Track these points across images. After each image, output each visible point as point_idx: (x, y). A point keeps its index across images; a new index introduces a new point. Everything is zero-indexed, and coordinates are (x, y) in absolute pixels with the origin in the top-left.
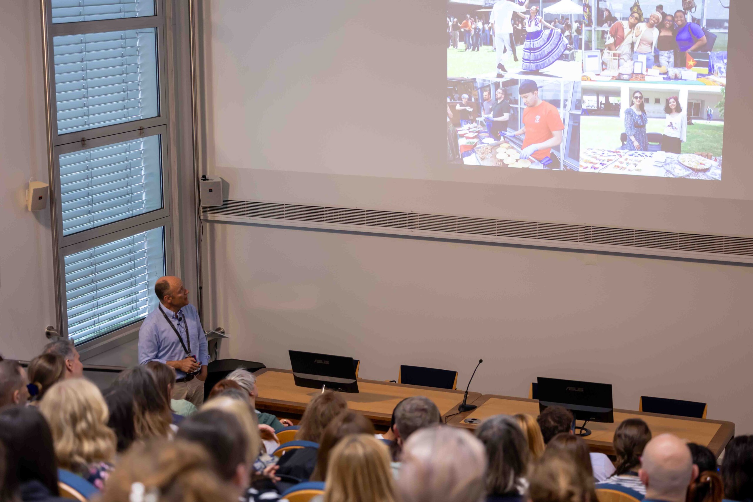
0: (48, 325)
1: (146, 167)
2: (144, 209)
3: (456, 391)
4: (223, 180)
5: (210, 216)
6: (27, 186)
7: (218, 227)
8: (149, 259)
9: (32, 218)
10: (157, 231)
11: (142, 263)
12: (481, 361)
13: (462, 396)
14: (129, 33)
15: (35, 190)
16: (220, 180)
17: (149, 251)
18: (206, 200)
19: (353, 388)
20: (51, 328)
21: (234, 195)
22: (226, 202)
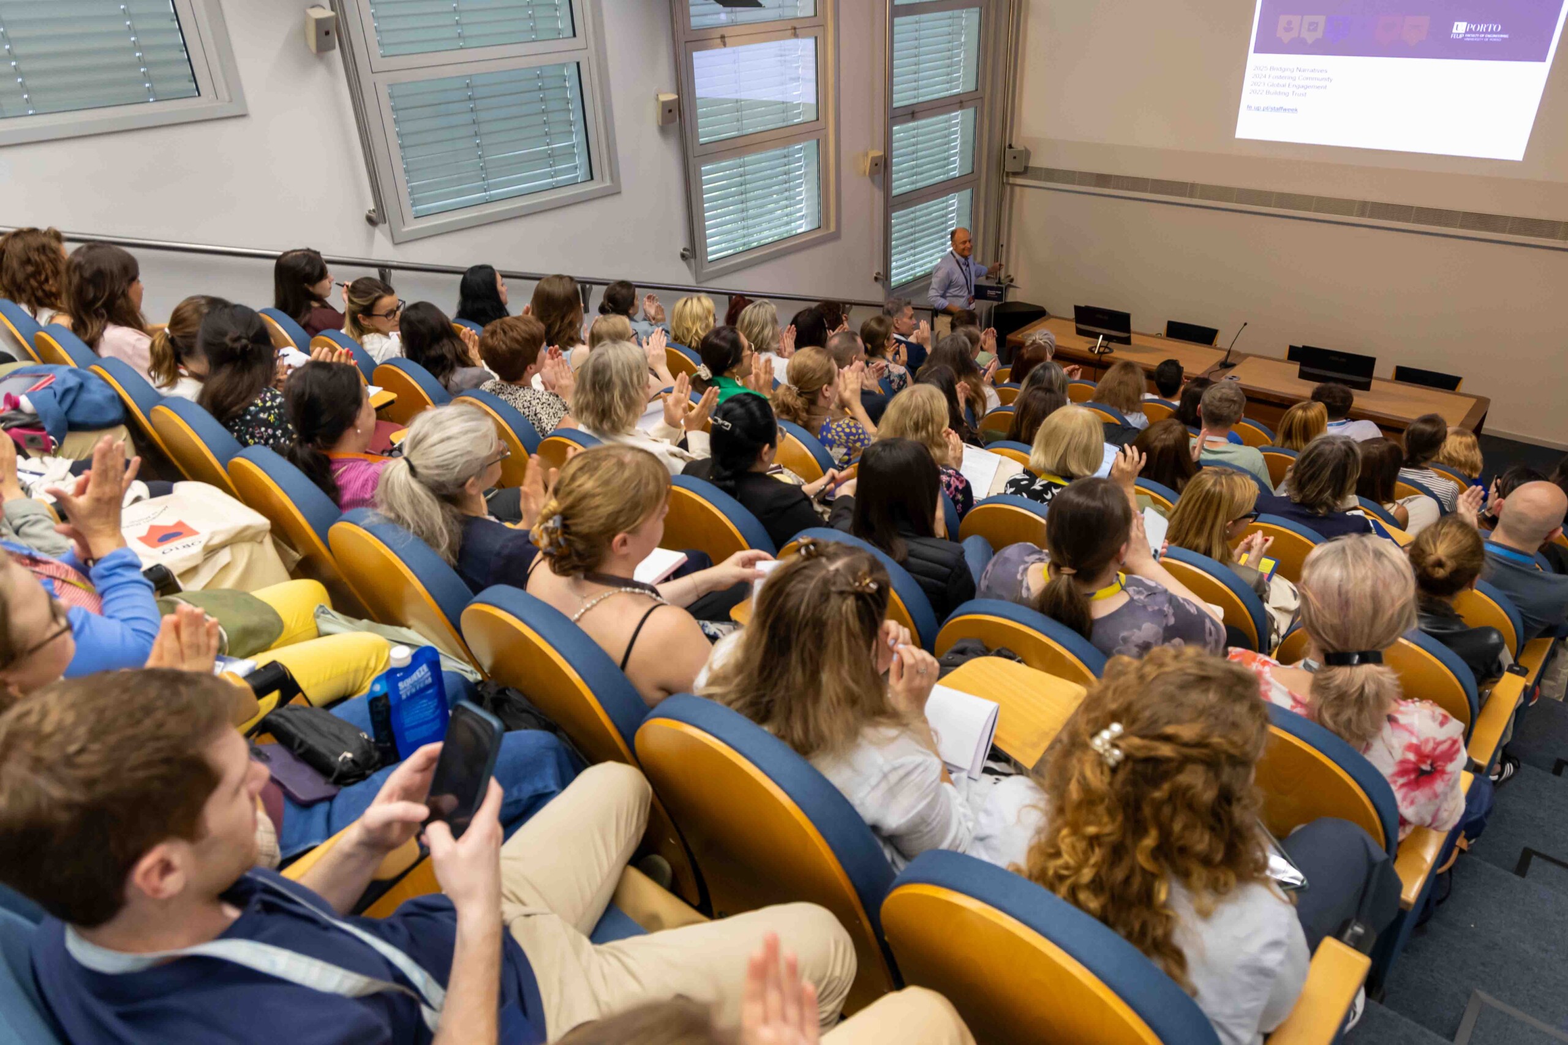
0: (876, 271)
1: (962, 136)
2: (956, 173)
3: (1216, 348)
4: (1026, 150)
5: (1012, 180)
6: (867, 155)
7: (1017, 189)
8: (958, 216)
9: (868, 180)
10: (967, 193)
11: (952, 219)
12: (1245, 324)
13: (1226, 353)
14: (956, 12)
15: (873, 158)
16: (1023, 149)
17: (958, 209)
18: (1009, 168)
19: (1127, 341)
20: (878, 274)
21: (1034, 163)
22: (1026, 168)
